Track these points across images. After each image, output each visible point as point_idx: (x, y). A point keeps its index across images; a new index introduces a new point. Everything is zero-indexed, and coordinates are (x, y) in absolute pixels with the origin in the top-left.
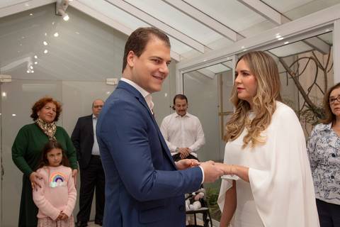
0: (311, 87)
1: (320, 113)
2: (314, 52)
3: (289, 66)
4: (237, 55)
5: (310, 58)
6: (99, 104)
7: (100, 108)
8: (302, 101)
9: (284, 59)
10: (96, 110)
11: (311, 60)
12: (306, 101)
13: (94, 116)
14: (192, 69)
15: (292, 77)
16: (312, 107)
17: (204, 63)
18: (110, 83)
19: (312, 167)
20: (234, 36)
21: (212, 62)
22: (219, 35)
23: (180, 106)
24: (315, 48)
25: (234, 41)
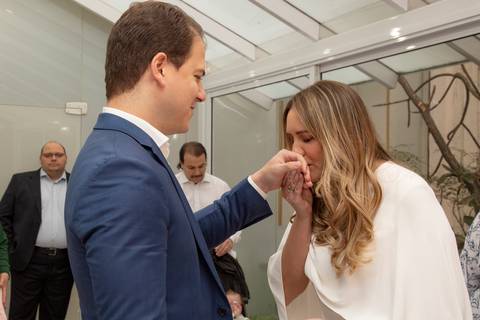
0: (454, 131)
1: (472, 182)
2: (467, 65)
3: (414, 90)
4: (320, 65)
5: (456, 76)
6: (53, 151)
7: (54, 158)
8: (436, 155)
9: (406, 76)
10: (48, 161)
11: (457, 80)
12: (444, 156)
13: (43, 173)
14: (231, 90)
15: (421, 111)
16: (456, 170)
17: (251, 80)
18: (72, 111)
19: (469, 286)
20: (313, 29)
21: (268, 78)
22: (285, 25)
23: (193, 168)
24: (469, 59)
25: (314, 40)
